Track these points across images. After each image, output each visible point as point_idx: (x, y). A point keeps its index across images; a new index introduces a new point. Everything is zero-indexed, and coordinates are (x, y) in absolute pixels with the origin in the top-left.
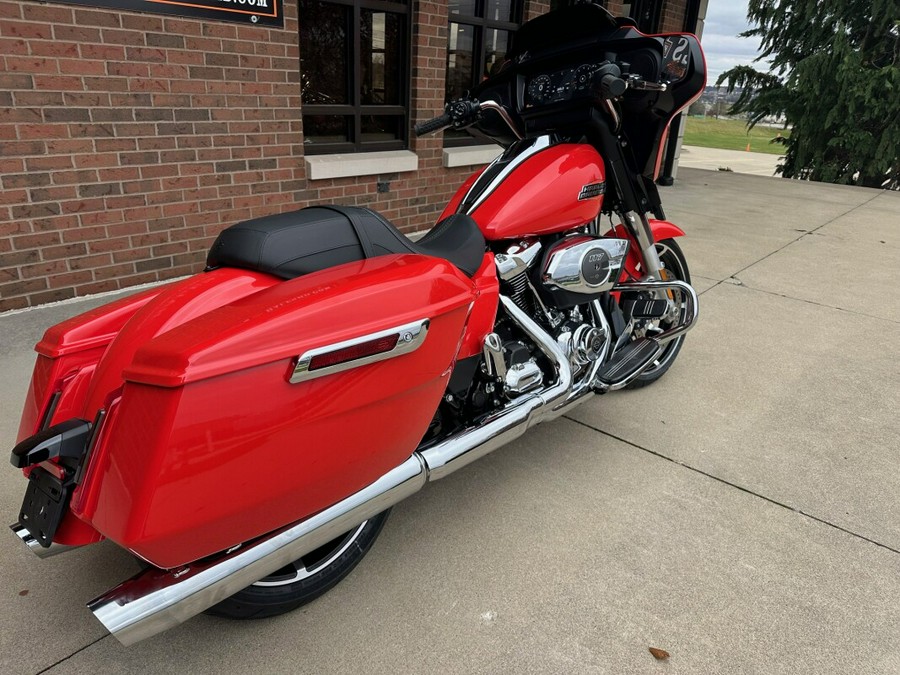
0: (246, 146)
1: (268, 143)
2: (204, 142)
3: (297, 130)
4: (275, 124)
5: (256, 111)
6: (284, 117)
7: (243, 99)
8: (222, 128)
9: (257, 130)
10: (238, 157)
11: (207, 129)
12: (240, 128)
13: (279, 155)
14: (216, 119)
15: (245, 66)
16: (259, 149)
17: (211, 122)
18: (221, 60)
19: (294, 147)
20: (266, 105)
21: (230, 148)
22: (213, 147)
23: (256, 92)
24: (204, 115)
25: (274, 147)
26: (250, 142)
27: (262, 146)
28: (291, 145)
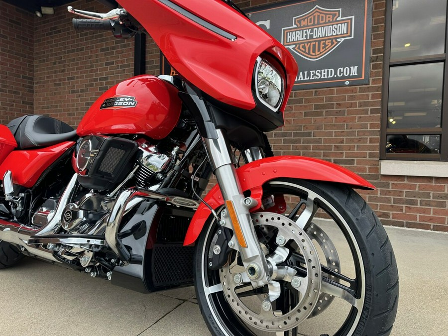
0: (333, 151)
1: (349, 150)
2: (306, 148)
3: (375, 143)
4: (357, 139)
5: (343, 132)
6: (364, 135)
7: (334, 125)
8: (319, 141)
9: (342, 142)
10: (327, 156)
11: (309, 142)
12: (330, 141)
13: (357, 157)
14: (316, 136)
15: (338, 108)
16: (342, 153)
17: (312, 138)
18: (323, 106)
19: (370, 153)
20: (351, 128)
21: (322, 151)
22: (311, 151)
23: (344, 121)
24: (309, 134)
25: (354, 153)
26: (336, 149)
27: (344, 152)
28: (368, 152)
